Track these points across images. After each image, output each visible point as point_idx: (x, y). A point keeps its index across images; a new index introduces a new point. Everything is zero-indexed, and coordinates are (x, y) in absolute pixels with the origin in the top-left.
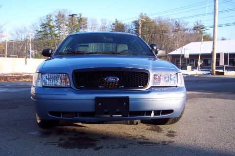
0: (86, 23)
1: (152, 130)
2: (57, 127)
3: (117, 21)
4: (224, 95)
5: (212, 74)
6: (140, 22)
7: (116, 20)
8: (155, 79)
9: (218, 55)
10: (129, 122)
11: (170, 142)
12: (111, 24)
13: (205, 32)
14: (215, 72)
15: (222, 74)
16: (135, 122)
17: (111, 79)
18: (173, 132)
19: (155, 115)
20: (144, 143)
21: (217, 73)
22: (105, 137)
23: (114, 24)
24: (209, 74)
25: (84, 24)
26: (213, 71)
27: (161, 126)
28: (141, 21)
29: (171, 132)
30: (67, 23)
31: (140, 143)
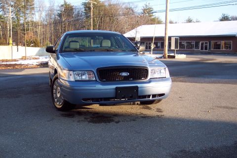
0: (33, 4)
1: (144, 108)
2: (73, 110)
3: (65, 3)
4: (183, 79)
5: (164, 58)
6: (92, 5)
7: (65, 1)
8: (152, 72)
9: (170, 38)
10: (132, 103)
11: (161, 115)
12: (60, 5)
13: (154, 14)
14: (167, 56)
15: (174, 57)
16: (136, 103)
17: (124, 74)
18: (160, 109)
19: (152, 97)
20: (145, 117)
21: (169, 57)
22: (116, 115)
23: (62, 6)
24: (162, 57)
25: (31, 6)
26: (165, 55)
27: (149, 106)
28: (94, 4)
29: (157, 109)
30: (12, 4)
31: (143, 117)
